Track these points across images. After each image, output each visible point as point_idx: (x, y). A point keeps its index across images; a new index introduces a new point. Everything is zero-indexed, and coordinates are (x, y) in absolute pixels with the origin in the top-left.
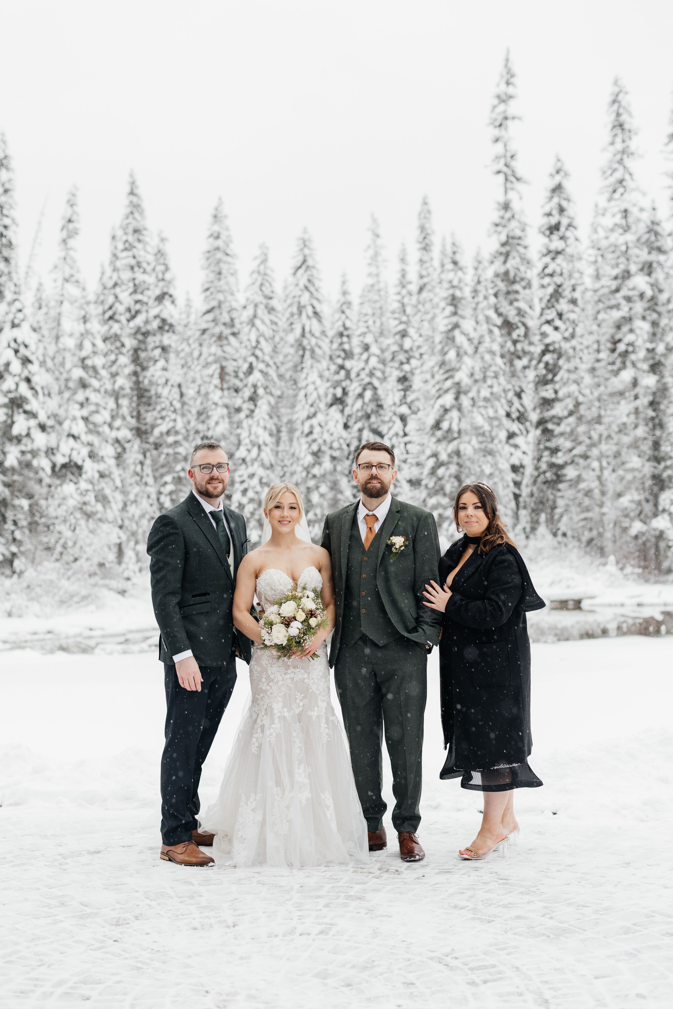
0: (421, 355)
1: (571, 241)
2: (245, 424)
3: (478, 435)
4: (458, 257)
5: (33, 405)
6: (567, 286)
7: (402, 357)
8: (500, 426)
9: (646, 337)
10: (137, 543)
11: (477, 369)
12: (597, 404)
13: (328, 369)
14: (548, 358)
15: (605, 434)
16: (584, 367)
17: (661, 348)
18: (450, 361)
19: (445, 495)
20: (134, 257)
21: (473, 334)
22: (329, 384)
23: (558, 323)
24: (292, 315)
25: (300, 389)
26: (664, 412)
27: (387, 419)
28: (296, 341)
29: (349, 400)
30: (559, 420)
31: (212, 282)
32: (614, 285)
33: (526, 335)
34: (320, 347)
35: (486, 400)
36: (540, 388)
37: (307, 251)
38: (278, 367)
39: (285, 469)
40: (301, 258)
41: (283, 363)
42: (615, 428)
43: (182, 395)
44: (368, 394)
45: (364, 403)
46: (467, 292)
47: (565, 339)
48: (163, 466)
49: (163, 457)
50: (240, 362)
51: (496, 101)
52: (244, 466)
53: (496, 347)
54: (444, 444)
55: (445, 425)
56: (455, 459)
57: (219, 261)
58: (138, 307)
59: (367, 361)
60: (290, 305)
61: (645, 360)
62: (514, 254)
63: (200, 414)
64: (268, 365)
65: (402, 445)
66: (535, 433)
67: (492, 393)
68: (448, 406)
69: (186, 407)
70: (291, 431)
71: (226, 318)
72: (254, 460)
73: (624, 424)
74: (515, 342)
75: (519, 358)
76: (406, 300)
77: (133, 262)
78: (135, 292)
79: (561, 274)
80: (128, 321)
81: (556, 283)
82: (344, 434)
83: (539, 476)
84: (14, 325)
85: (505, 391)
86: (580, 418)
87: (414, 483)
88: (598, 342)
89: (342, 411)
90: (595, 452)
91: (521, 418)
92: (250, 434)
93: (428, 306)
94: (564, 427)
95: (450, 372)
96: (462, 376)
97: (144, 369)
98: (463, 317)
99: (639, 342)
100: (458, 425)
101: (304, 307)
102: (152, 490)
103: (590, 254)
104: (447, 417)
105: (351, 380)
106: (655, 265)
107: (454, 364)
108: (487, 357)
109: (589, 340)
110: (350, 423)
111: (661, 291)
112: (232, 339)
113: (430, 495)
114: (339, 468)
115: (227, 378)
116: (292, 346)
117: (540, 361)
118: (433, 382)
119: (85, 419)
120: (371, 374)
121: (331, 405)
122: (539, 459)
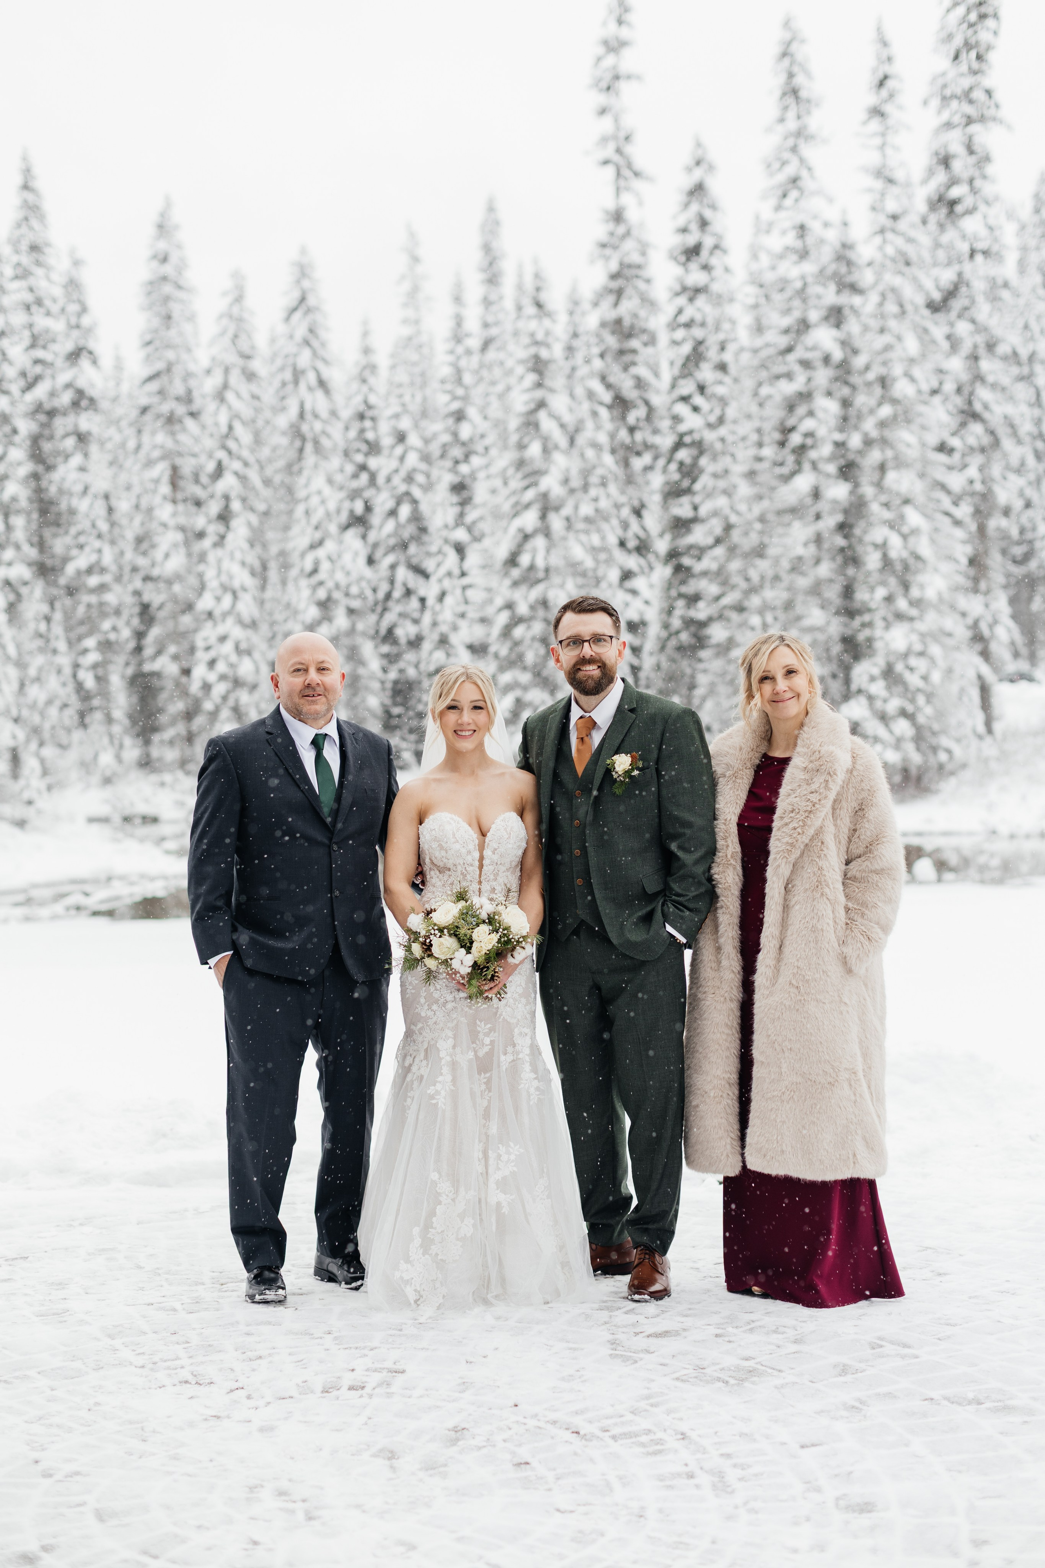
0: (487, 449)
1: (718, 272)
2: (212, 557)
3: (575, 574)
4: (544, 297)
6: (713, 341)
7: (457, 452)
8: (609, 561)
9: (833, 422)
10: (41, 744)
11: (574, 473)
12: (758, 526)
13: (342, 470)
14: (683, 454)
15: (770, 573)
16: (738, 469)
17: (855, 441)
18: (532, 460)
19: (525, 668)
20: (31, 290)
21: (568, 418)
22: (342, 495)
23: (698, 400)
24: (284, 384)
25: (297, 502)
26: (860, 541)
27: (434, 548)
28: (292, 426)
29: (375, 519)
30: (700, 552)
31: (156, 331)
32: (783, 341)
33: (649, 418)
34: (328, 436)
35: (588, 520)
36: (670, 501)
37: (306, 284)
38: (262, 468)
39: (276, 628)
40: (296, 295)
41: (270, 461)
42: (785, 564)
43: (110, 510)
44: (405, 511)
45: (398, 526)
46: (557, 351)
47: (710, 426)
48: (82, 623)
49: (81, 610)
50: (203, 459)
51: (601, 50)
52: (209, 624)
53: (603, 438)
54: (523, 588)
55: (525, 560)
56: (541, 613)
57: (167, 299)
58: (38, 369)
59: (402, 459)
60: (282, 369)
61: (832, 458)
62: (629, 291)
63: (139, 540)
64: (246, 464)
65: (458, 592)
66: (663, 572)
67: (597, 510)
68: (529, 529)
69: (116, 531)
70: (285, 568)
71: (178, 388)
72: (225, 615)
73: (800, 559)
74: (632, 430)
75: (638, 454)
76: (463, 363)
77: (29, 298)
78: (33, 346)
79: (703, 324)
80: (23, 392)
81: (695, 339)
82: (368, 572)
83: (668, 638)
85: (618, 506)
86: (732, 550)
87: (478, 649)
88: (759, 431)
89: (364, 537)
90: (755, 601)
92: (219, 572)
93: (497, 372)
94: (708, 563)
95: (533, 476)
96: (551, 483)
97: (50, 468)
98: (552, 390)
99: (822, 432)
100: (546, 559)
101: (303, 372)
102: (65, 661)
103: (748, 294)
104: (529, 546)
105: (378, 489)
106: (846, 311)
107: (539, 464)
108: (590, 453)
109: (746, 428)
110: (378, 555)
111: (855, 352)
112: (190, 423)
113: (502, 669)
114: (360, 626)
115: (182, 483)
116: (284, 433)
117: (670, 461)
118: (504, 492)
120: (409, 479)
121: (346, 527)
122: (670, 611)
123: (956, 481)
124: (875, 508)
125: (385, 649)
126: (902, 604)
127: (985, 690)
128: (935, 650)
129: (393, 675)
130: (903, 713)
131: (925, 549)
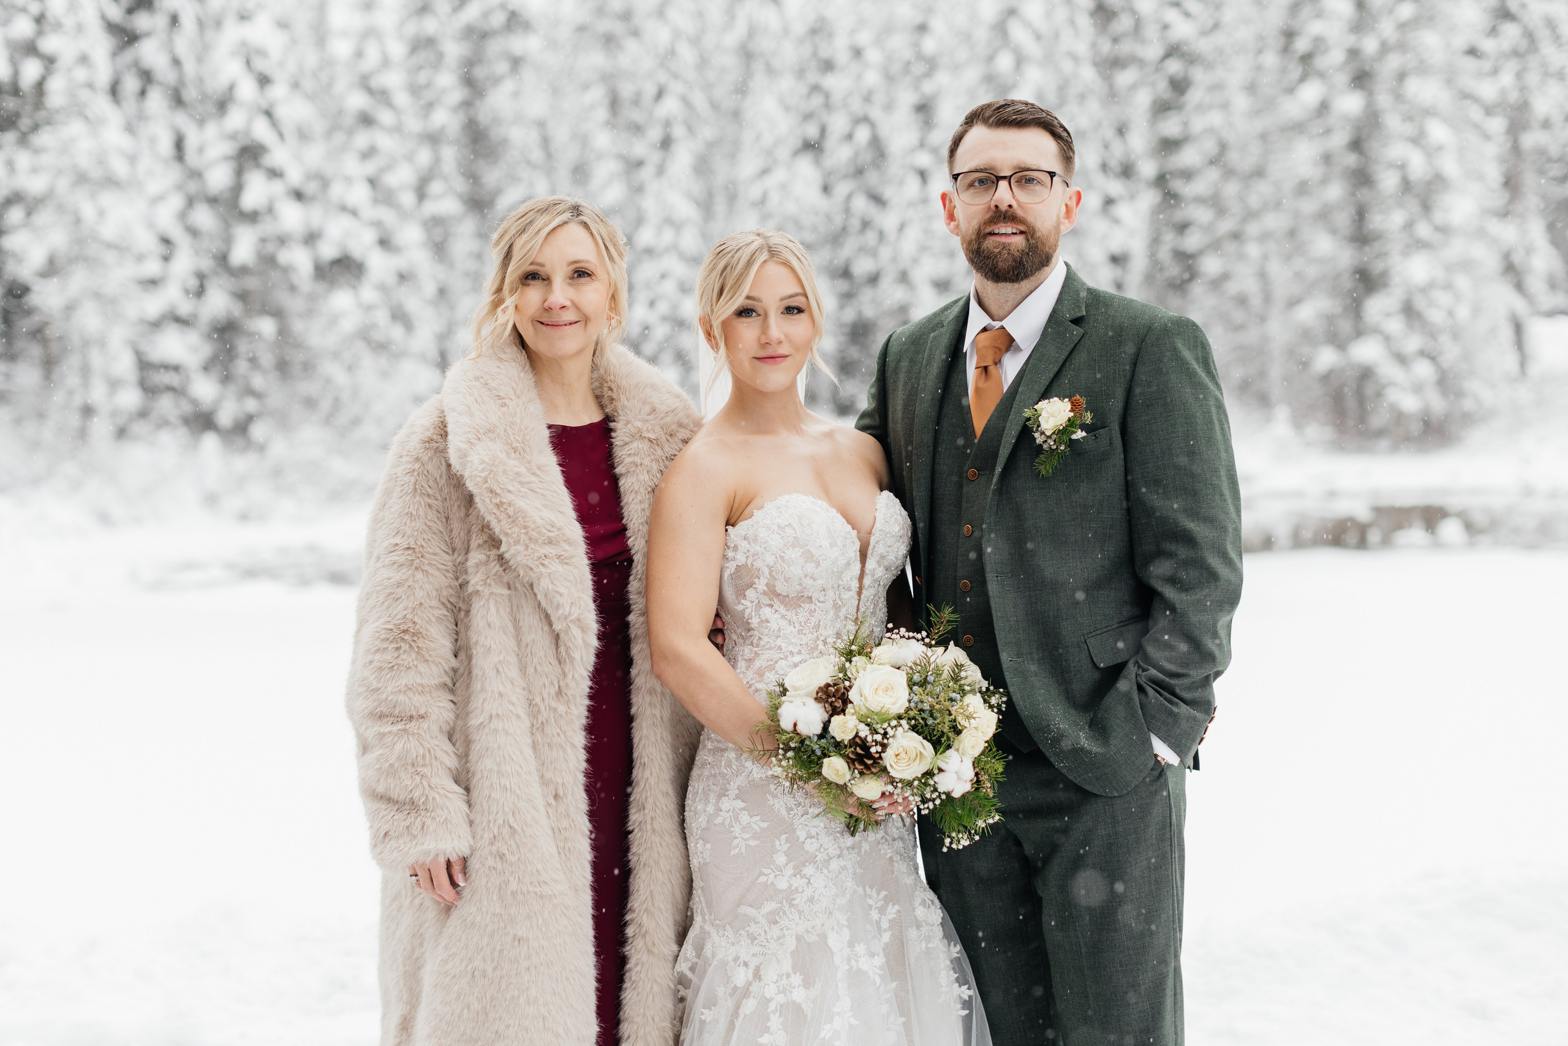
0: (954, 63)
2: (651, 188)
5: (279, 155)
7: (919, 68)
9: (1344, 24)
12: (1257, 145)
13: (794, 91)
14: (1174, 67)
15: (1271, 197)
16: (1234, 81)
17: (1370, 45)
18: (1002, 74)
21: (1041, 26)
22: (794, 117)
25: (744, 127)
26: (1375, 159)
27: (893, 175)
29: (830, 143)
30: (1189, 175)
33: (1135, 28)
34: (779, 54)
36: (1158, 119)
38: (708, 90)
41: (718, 82)
42: (1288, 188)
44: (863, 135)
45: (855, 151)
47: (1205, 33)
50: (643, 80)
52: (649, 261)
53: (1082, 48)
59: (859, 77)
61: (1343, 67)
64: (691, 87)
66: (1149, 198)
69: (553, 161)
70: (732, 198)
72: (667, 250)
73: (1305, 180)
74: (1115, 40)
75: (1123, 68)
82: (822, 201)
83: (1156, 273)
84: (244, 17)
85: (1099, 125)
86: (1228, 171)
87: (942, 287)
88: (1260, 38)
89: (817, 162)
90: (1253, 229)
91: (1127, 171)
92: (659, 204)
94: (1198, 187)
97: (480, 95)
99: (1331, 36)
105: (834, 111)
107: (1009, 79)
108: (1068, 67)
109: (1245, 34)
110: (834, 182)
112: (630, 43)
115: (623, 109)
116: (730, 53)
117: (1157, 73)
119: (373, 182)
120: (868, 98)
121: (796, 153)
122: (1155, 242)
123: (1488, 90)
124: (1393, 121)
125: (843, 286)
126: (1423, 230)
127: (1518, 329)
128: (1462, 282)
129: (849, 315)
130: (1422, 353)
131: (1450, 166)
